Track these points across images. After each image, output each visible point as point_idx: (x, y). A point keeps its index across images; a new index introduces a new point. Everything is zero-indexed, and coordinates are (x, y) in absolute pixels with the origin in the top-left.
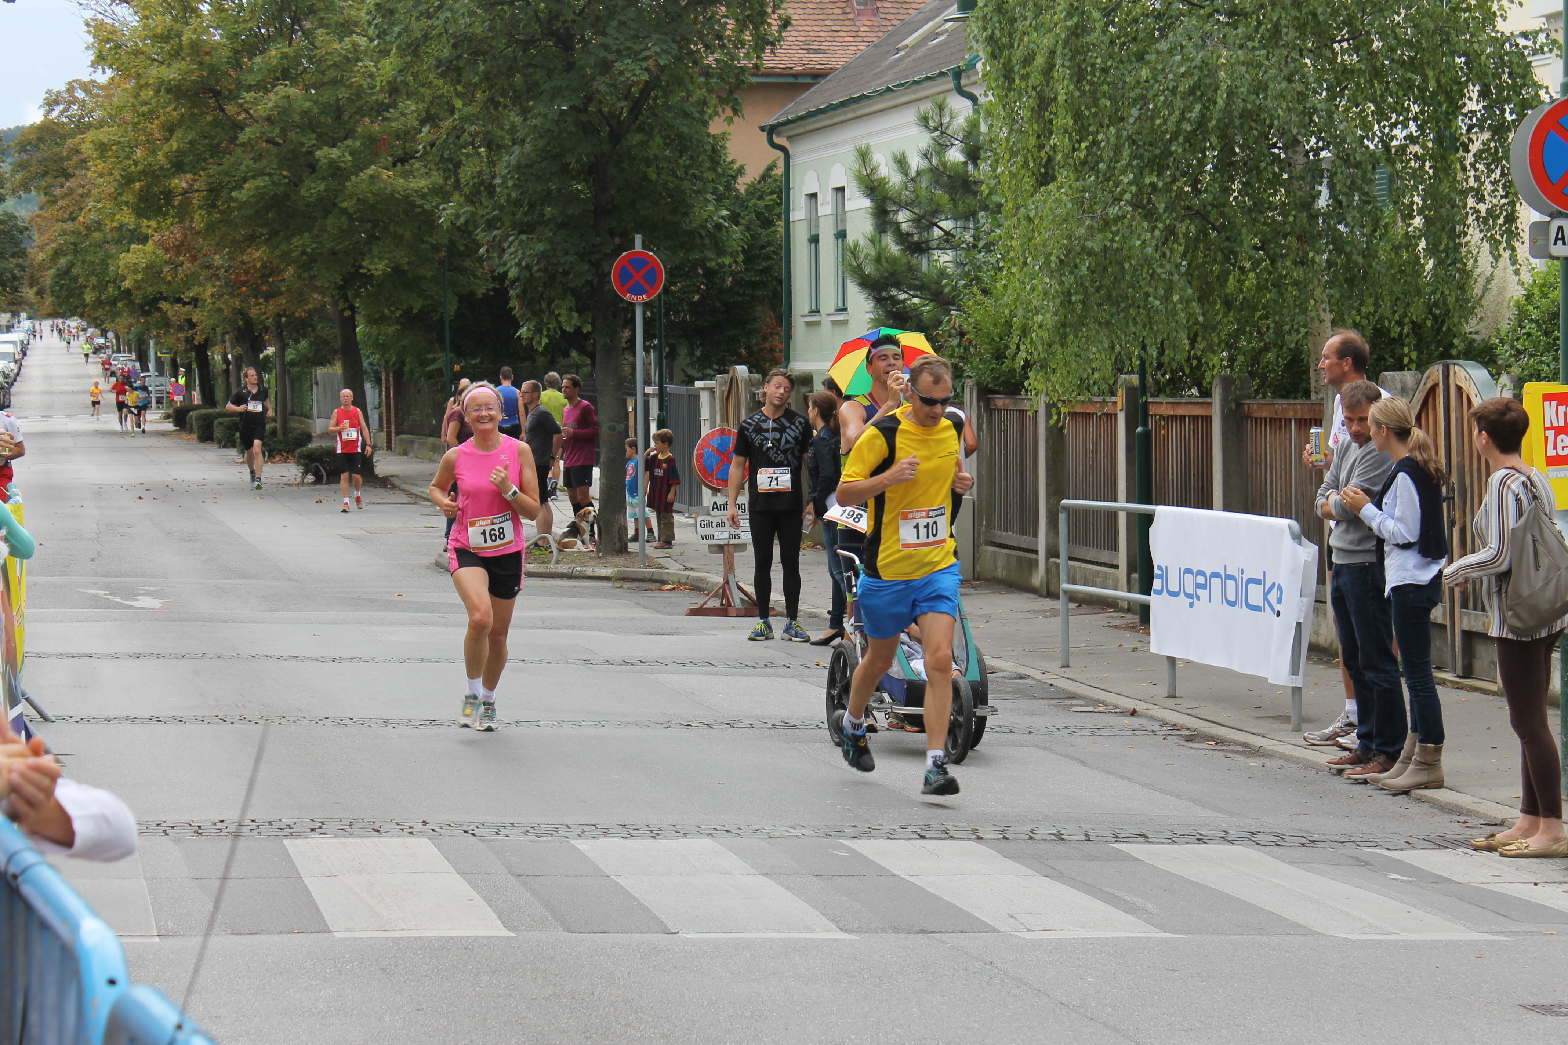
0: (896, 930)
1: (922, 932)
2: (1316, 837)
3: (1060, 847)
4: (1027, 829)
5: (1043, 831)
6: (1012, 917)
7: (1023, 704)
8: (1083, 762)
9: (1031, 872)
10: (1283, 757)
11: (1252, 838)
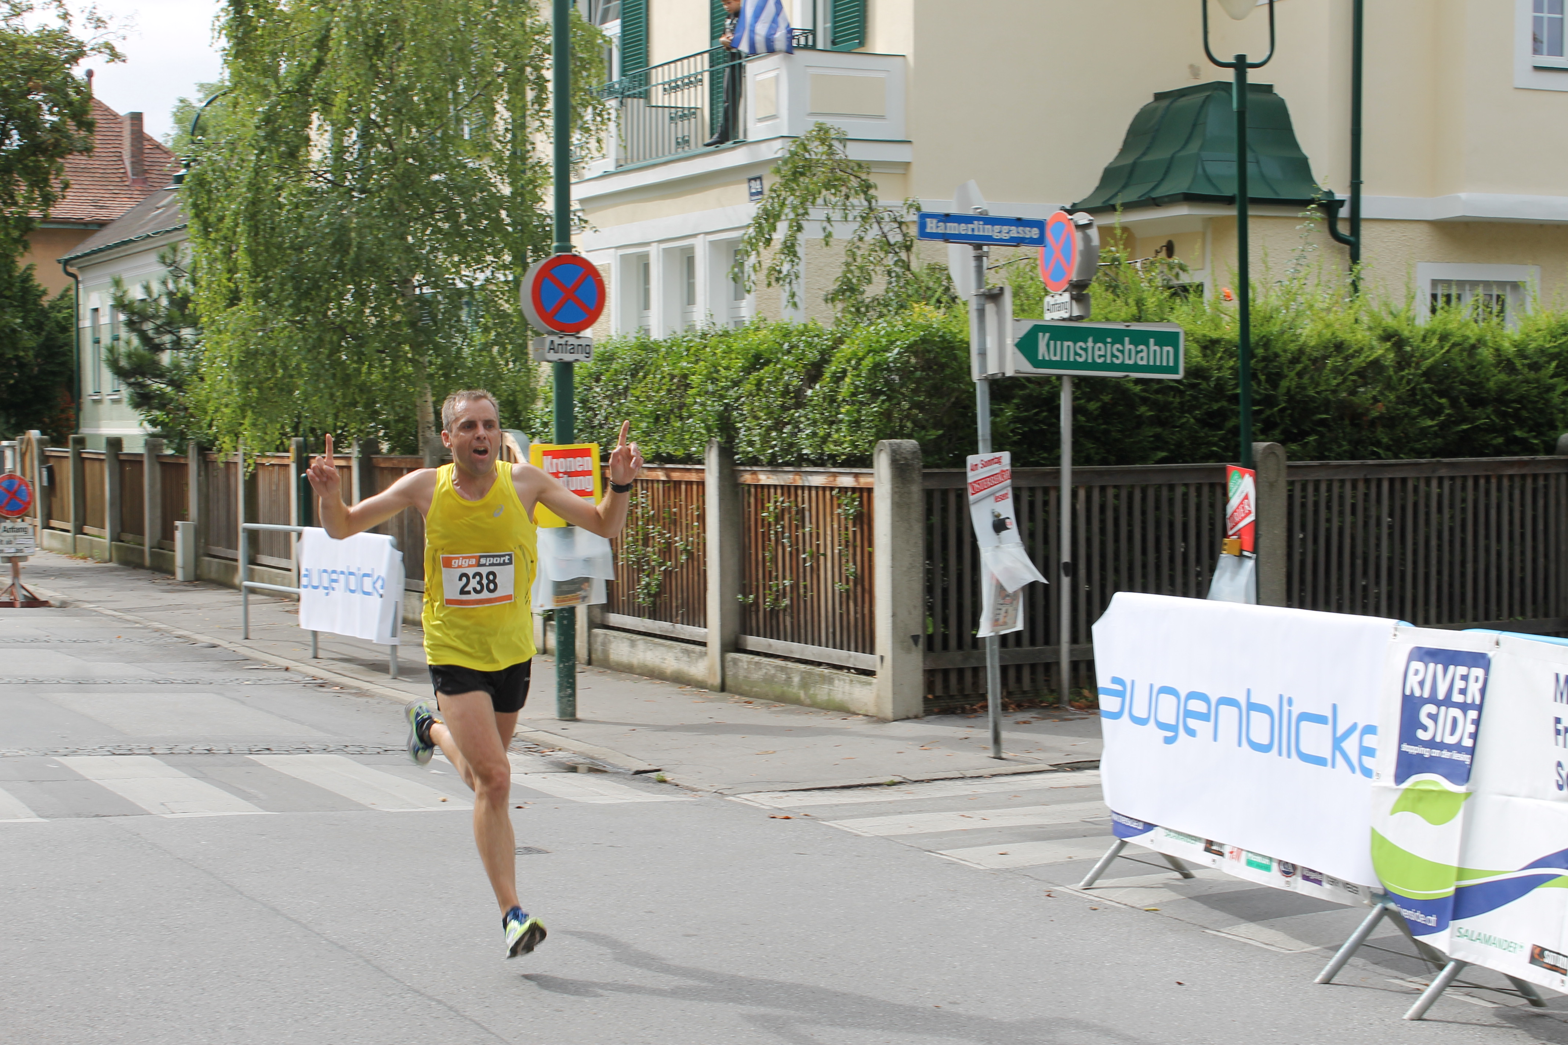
0: (79, 815)
1: (97, 816)
2: (389, 748)
3: (210, 759)
4: (188, 747)
5: (200, 748)
6: (163, 804)
7: (211, 665)
8: (243, 703)
9: (184, 775)
10: (383, 697)
11: (343, 749)
